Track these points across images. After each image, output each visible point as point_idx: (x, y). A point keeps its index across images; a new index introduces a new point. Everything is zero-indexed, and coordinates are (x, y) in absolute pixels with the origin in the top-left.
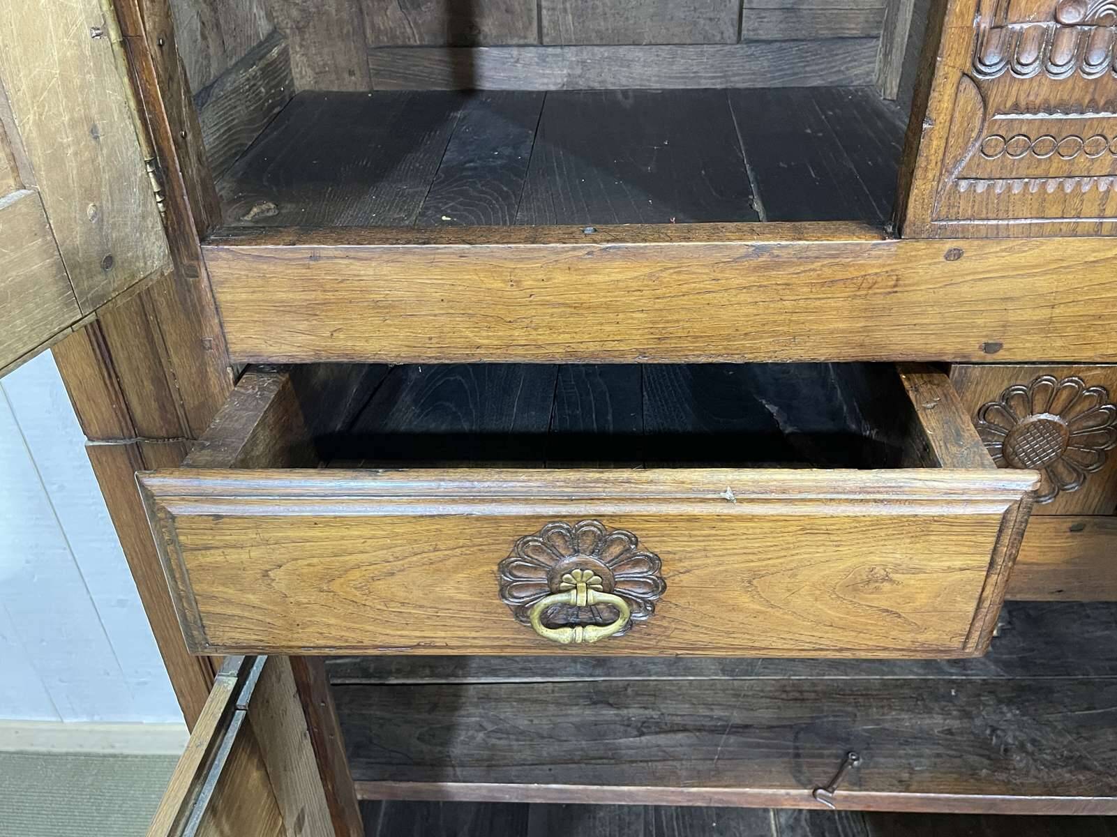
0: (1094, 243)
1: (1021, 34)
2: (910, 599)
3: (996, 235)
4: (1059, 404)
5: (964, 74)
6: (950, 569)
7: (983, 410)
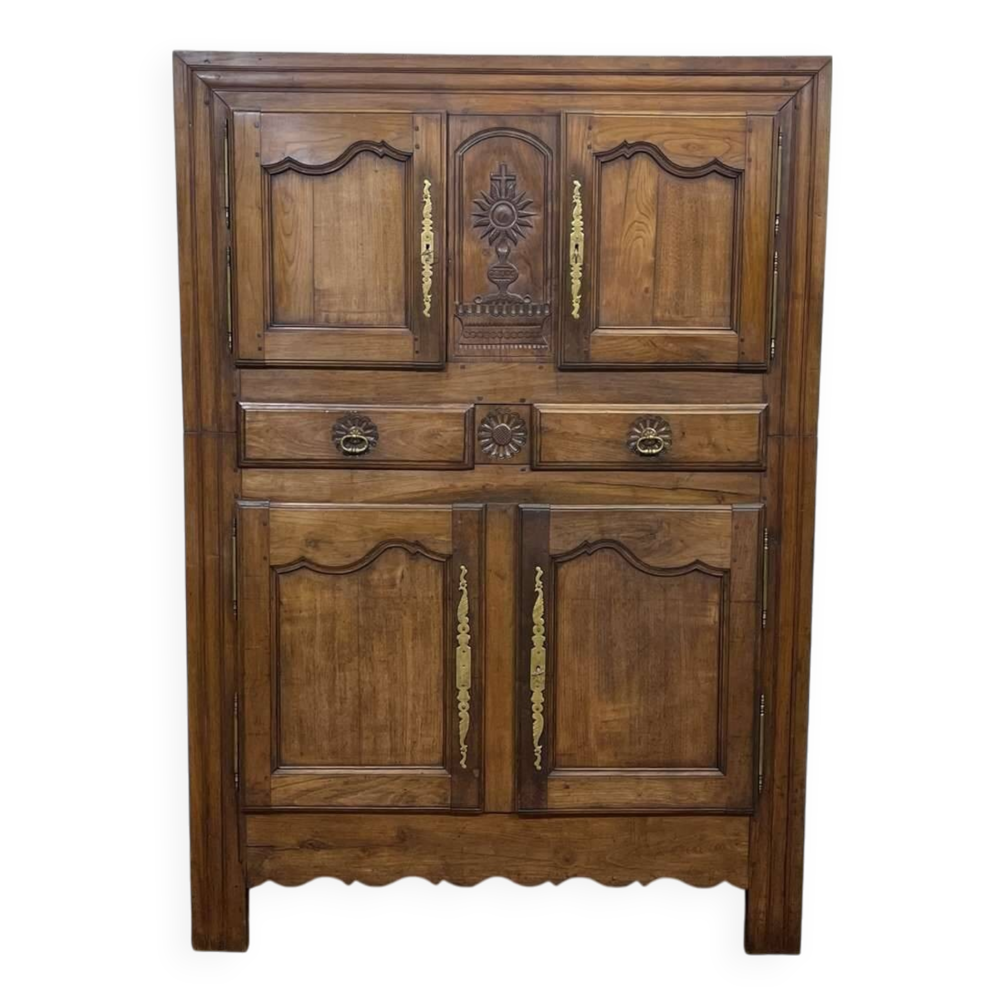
0: (501, 364)
1: (467, 306)
2: (445, 441)
3: (472, 362)
4: (506, 420)
5: (455, 316)
6: (454, 431)
7: (483, 422)
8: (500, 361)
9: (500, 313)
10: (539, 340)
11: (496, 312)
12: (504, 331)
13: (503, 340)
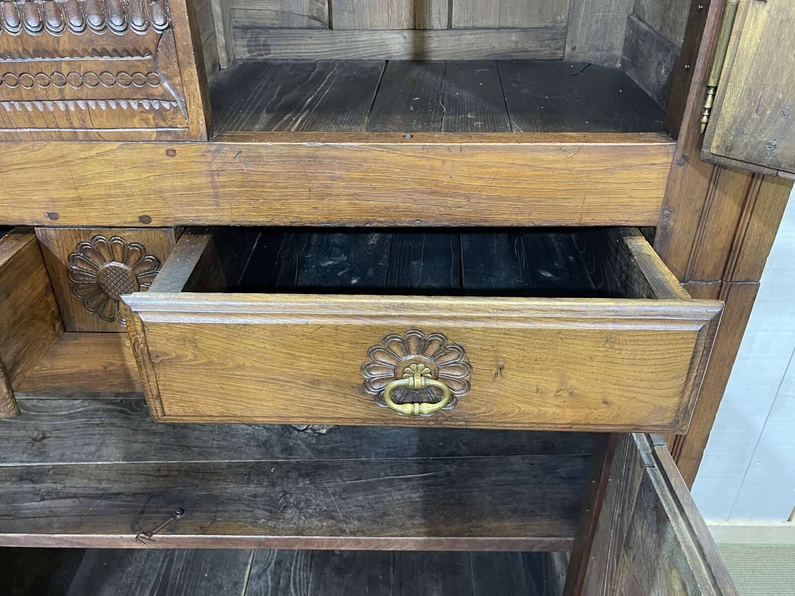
7: (72, 259)
8: (74, 138)
9: (42, 25)
10: (157, 90)
11: (33, 22)
12: (65, 70)
13: (70, 90)
